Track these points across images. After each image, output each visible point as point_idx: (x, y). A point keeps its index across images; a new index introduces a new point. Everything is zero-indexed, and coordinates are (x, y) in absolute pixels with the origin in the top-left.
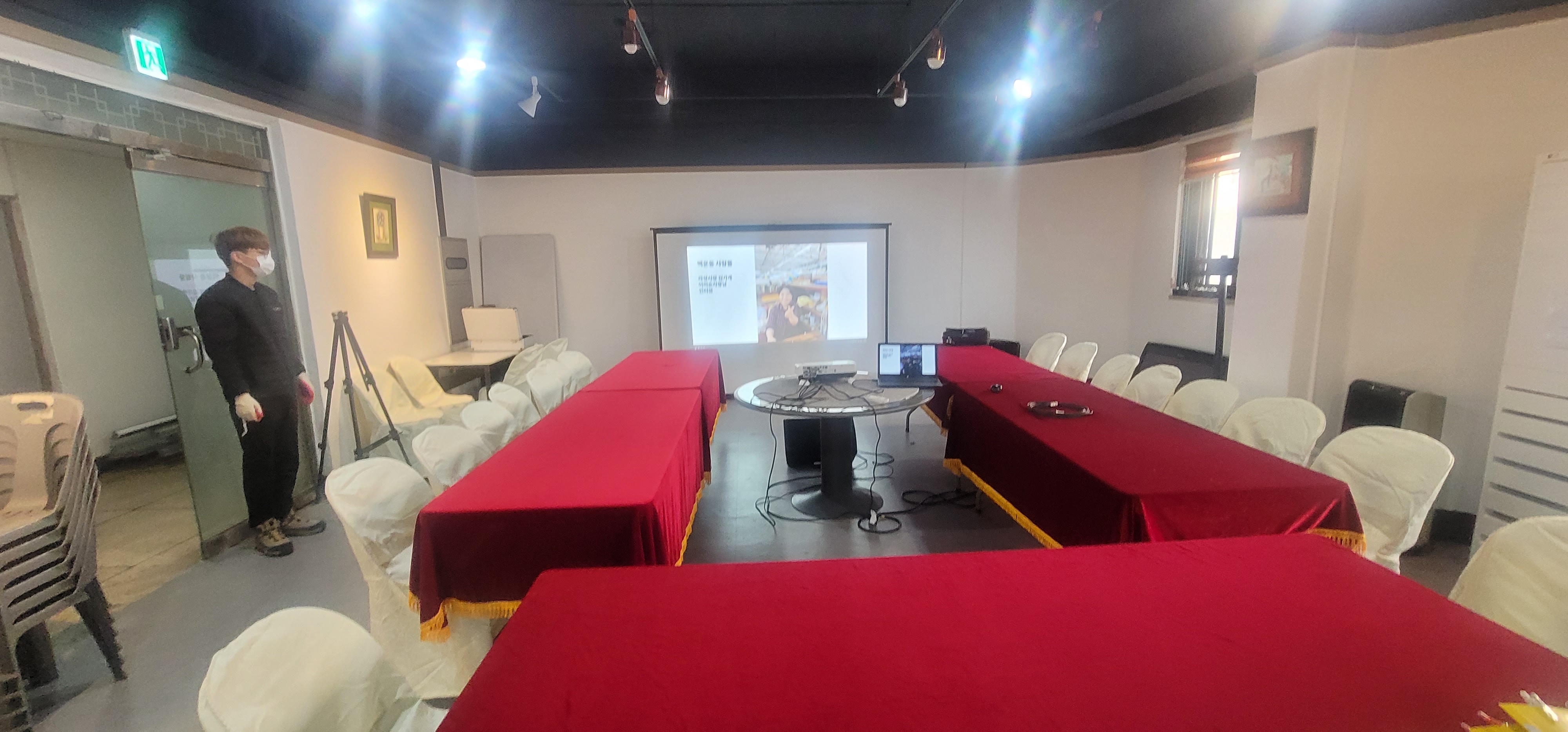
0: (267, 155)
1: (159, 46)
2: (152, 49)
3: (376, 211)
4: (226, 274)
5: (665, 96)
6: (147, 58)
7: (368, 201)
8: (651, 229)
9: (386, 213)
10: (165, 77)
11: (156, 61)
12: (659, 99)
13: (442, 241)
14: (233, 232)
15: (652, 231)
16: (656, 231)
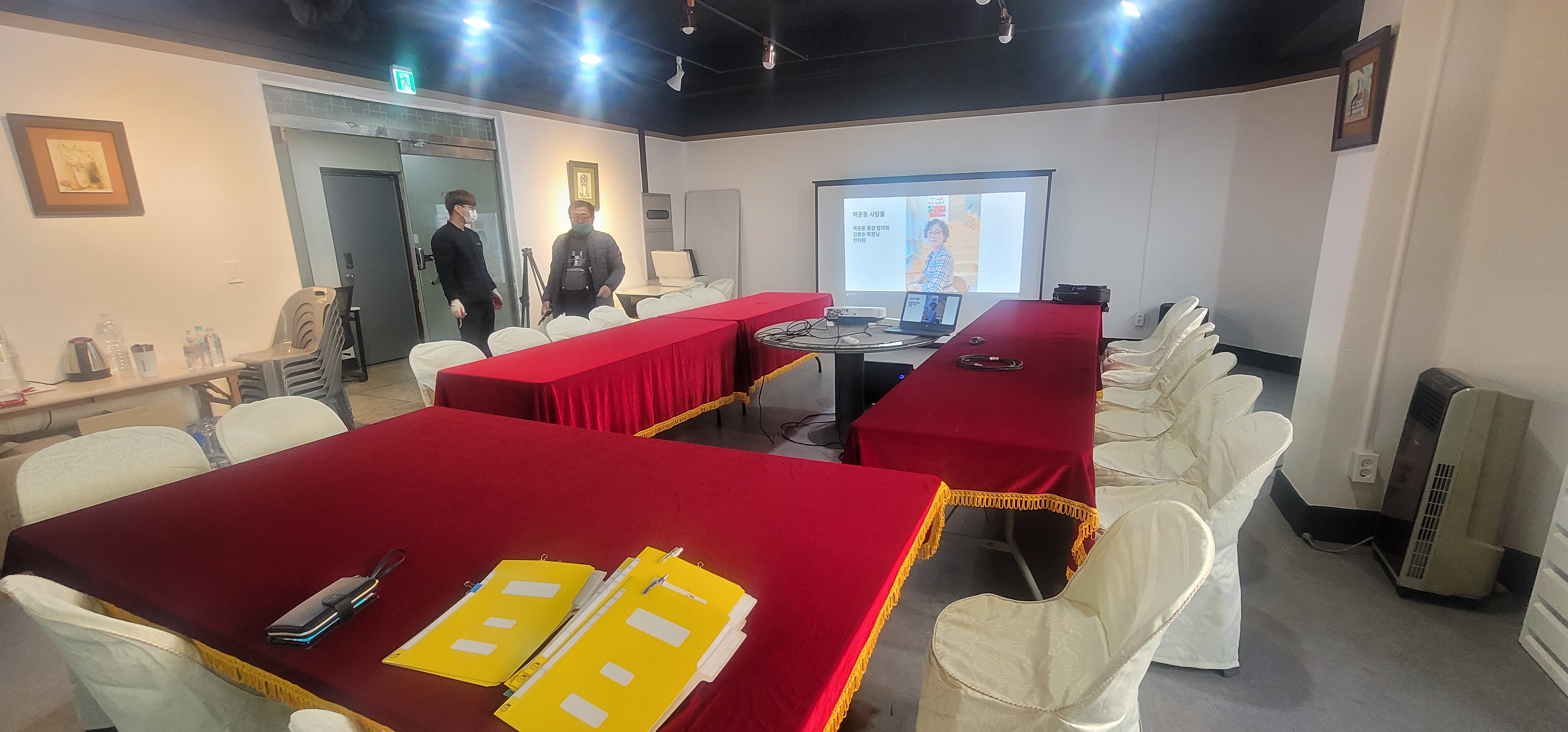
0: (495, 139)
1: (411, 73)
2: (407, 76)
3: (579, 175)
4: (448, 221)
5: (770, 63)
6: (403, 82)
7: (573, 167)
8: (813, 182)
9: (589, 175)
10: (415, 93)
11: (409, 83)
12: (765, 65)
13: (643, 196)
14: (458, 193)
15: (814, 184)
16: (818, 184)
